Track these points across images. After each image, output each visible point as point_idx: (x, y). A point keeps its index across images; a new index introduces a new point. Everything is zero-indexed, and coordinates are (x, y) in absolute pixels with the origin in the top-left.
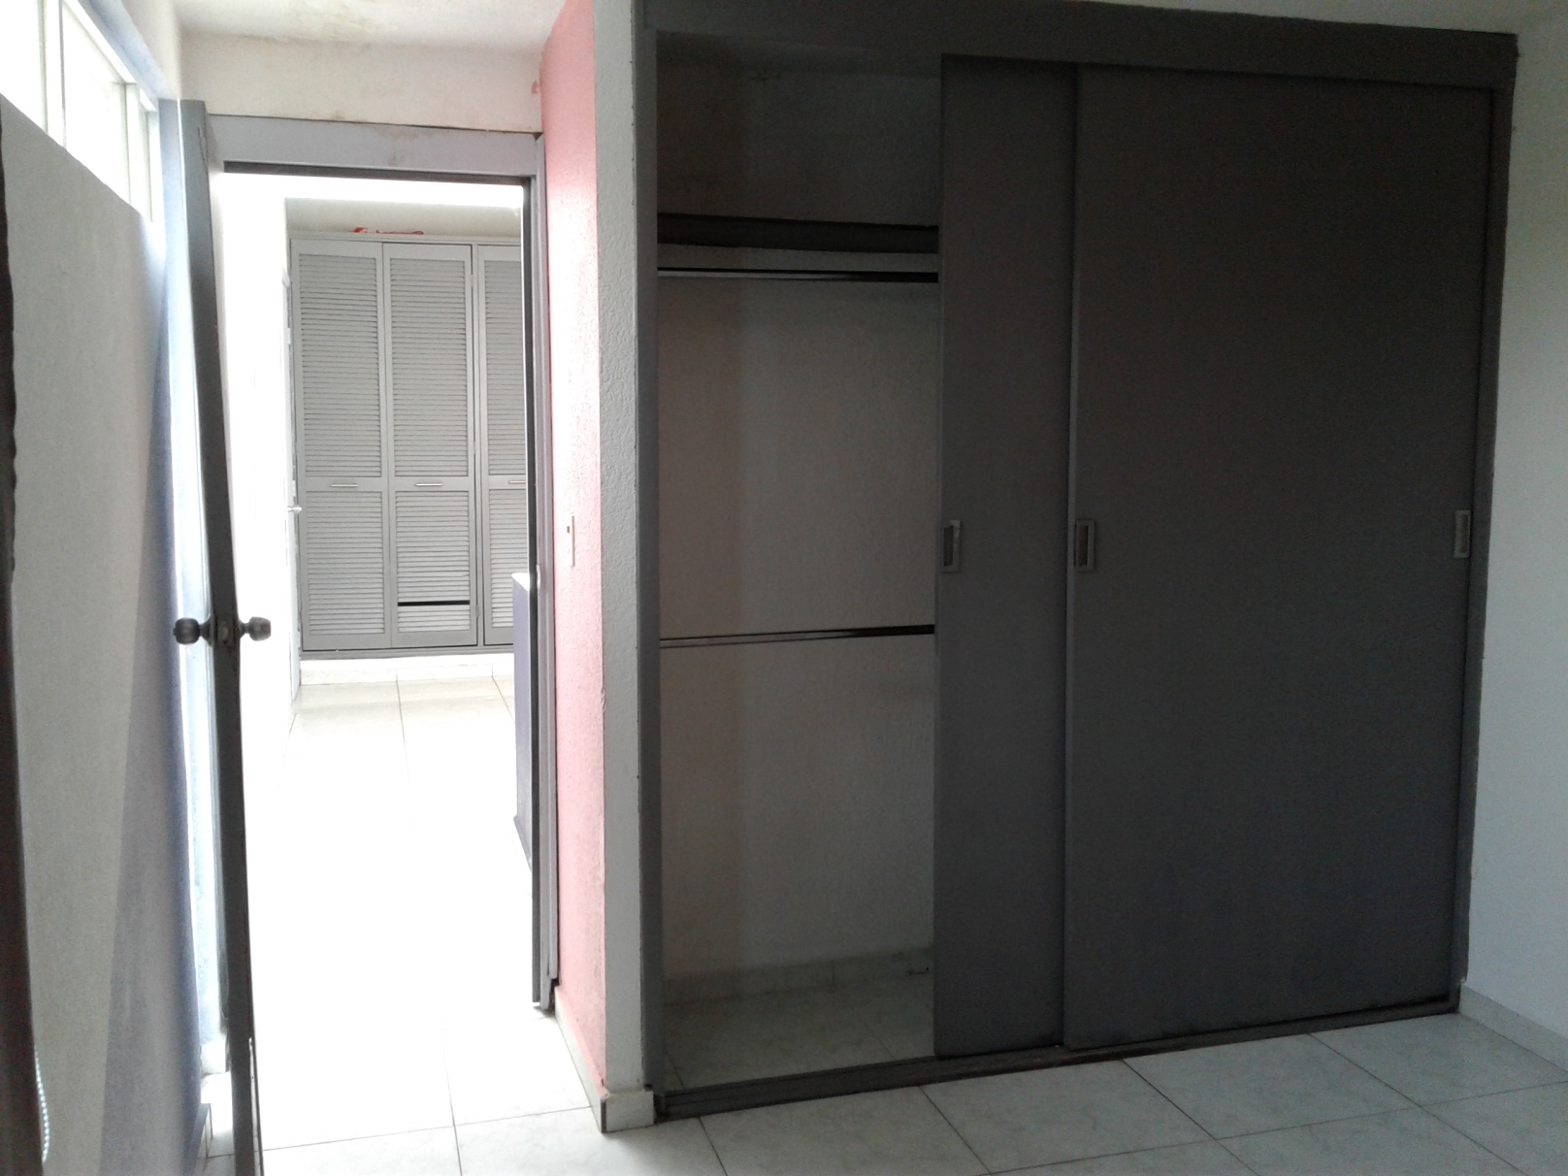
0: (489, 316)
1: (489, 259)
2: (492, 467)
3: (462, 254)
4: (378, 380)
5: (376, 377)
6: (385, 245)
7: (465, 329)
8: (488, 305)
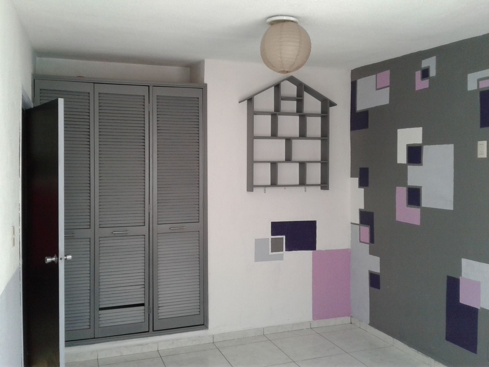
0: (159, 128)
1: (160, 95)
2: (159, 220)
3: (144, 91)
4: (90, 168)
5: (88, 166)
6: (95, 84)
7: (144, 136)
8: (159, 122)
